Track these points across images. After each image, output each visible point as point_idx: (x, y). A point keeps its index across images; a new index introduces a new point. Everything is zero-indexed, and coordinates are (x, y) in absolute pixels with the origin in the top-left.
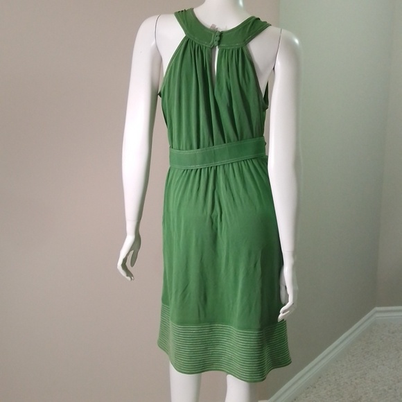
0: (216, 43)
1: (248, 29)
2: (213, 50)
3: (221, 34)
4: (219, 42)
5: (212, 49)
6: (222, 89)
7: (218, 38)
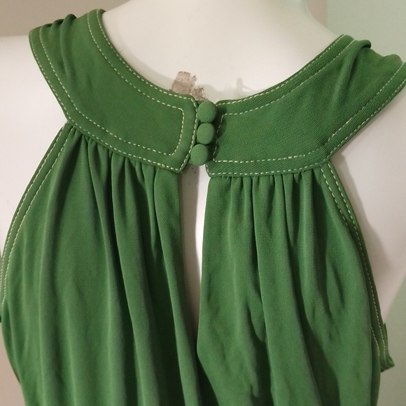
0: (197, 153)
1: (338, 88)
2: (186, 178)
3: (219, 114)
4: (212, 149)
5: (179, 177)
6: (228, 332)
7: (205, 133)
